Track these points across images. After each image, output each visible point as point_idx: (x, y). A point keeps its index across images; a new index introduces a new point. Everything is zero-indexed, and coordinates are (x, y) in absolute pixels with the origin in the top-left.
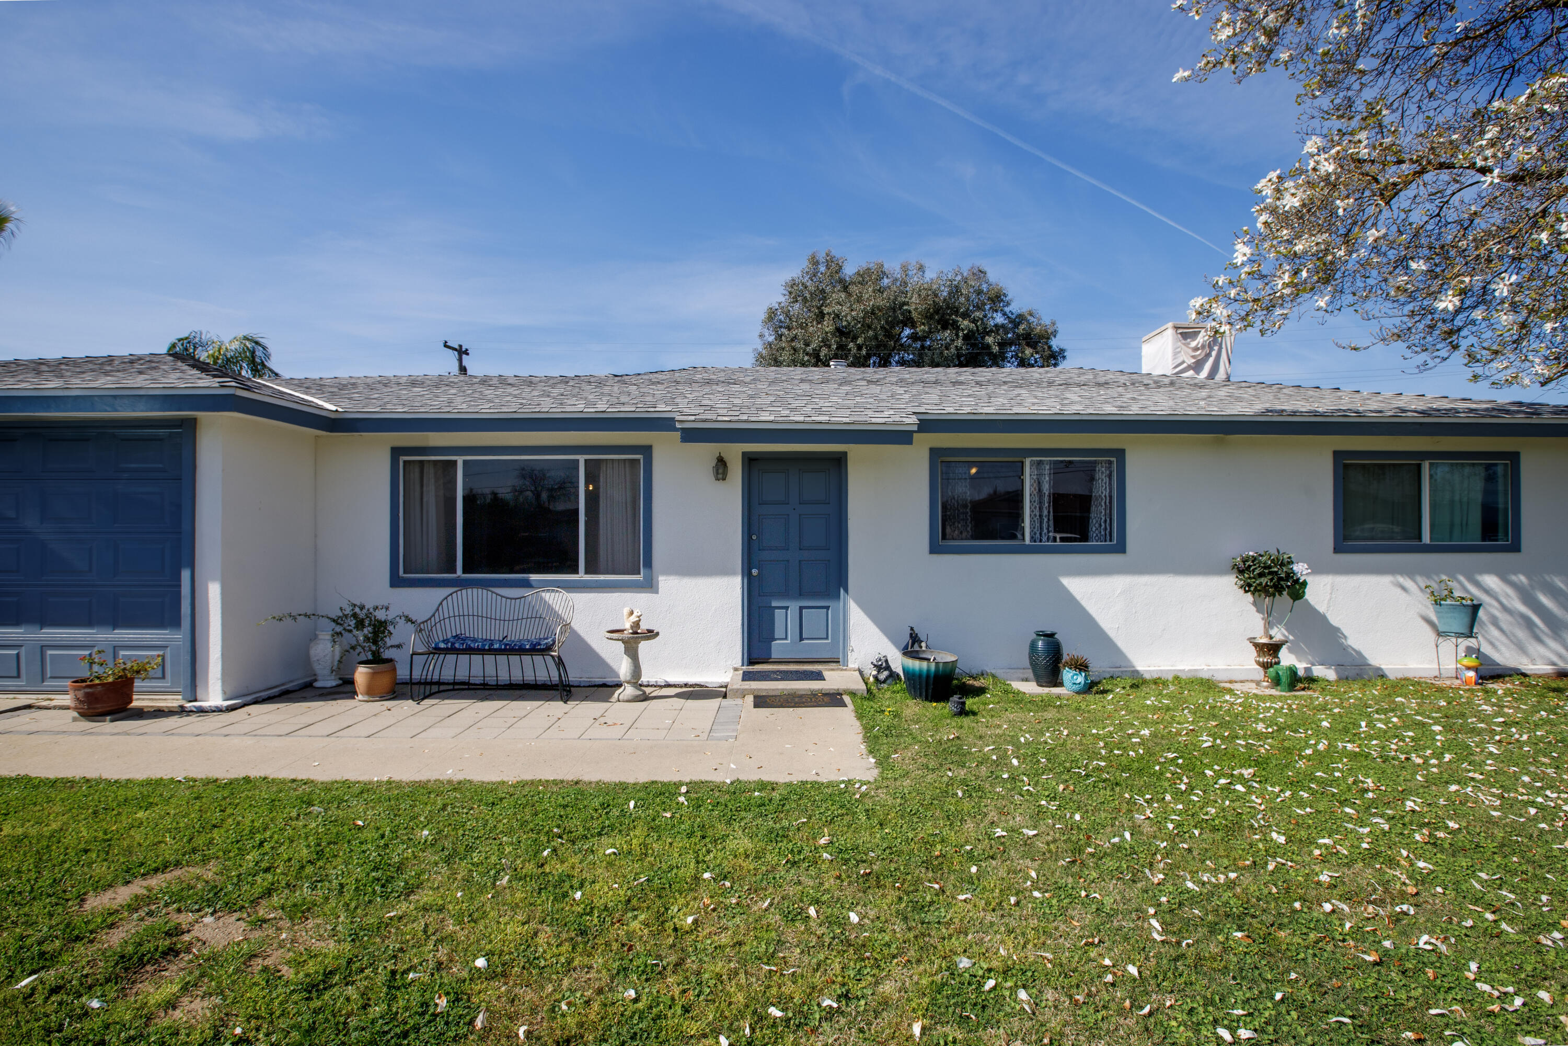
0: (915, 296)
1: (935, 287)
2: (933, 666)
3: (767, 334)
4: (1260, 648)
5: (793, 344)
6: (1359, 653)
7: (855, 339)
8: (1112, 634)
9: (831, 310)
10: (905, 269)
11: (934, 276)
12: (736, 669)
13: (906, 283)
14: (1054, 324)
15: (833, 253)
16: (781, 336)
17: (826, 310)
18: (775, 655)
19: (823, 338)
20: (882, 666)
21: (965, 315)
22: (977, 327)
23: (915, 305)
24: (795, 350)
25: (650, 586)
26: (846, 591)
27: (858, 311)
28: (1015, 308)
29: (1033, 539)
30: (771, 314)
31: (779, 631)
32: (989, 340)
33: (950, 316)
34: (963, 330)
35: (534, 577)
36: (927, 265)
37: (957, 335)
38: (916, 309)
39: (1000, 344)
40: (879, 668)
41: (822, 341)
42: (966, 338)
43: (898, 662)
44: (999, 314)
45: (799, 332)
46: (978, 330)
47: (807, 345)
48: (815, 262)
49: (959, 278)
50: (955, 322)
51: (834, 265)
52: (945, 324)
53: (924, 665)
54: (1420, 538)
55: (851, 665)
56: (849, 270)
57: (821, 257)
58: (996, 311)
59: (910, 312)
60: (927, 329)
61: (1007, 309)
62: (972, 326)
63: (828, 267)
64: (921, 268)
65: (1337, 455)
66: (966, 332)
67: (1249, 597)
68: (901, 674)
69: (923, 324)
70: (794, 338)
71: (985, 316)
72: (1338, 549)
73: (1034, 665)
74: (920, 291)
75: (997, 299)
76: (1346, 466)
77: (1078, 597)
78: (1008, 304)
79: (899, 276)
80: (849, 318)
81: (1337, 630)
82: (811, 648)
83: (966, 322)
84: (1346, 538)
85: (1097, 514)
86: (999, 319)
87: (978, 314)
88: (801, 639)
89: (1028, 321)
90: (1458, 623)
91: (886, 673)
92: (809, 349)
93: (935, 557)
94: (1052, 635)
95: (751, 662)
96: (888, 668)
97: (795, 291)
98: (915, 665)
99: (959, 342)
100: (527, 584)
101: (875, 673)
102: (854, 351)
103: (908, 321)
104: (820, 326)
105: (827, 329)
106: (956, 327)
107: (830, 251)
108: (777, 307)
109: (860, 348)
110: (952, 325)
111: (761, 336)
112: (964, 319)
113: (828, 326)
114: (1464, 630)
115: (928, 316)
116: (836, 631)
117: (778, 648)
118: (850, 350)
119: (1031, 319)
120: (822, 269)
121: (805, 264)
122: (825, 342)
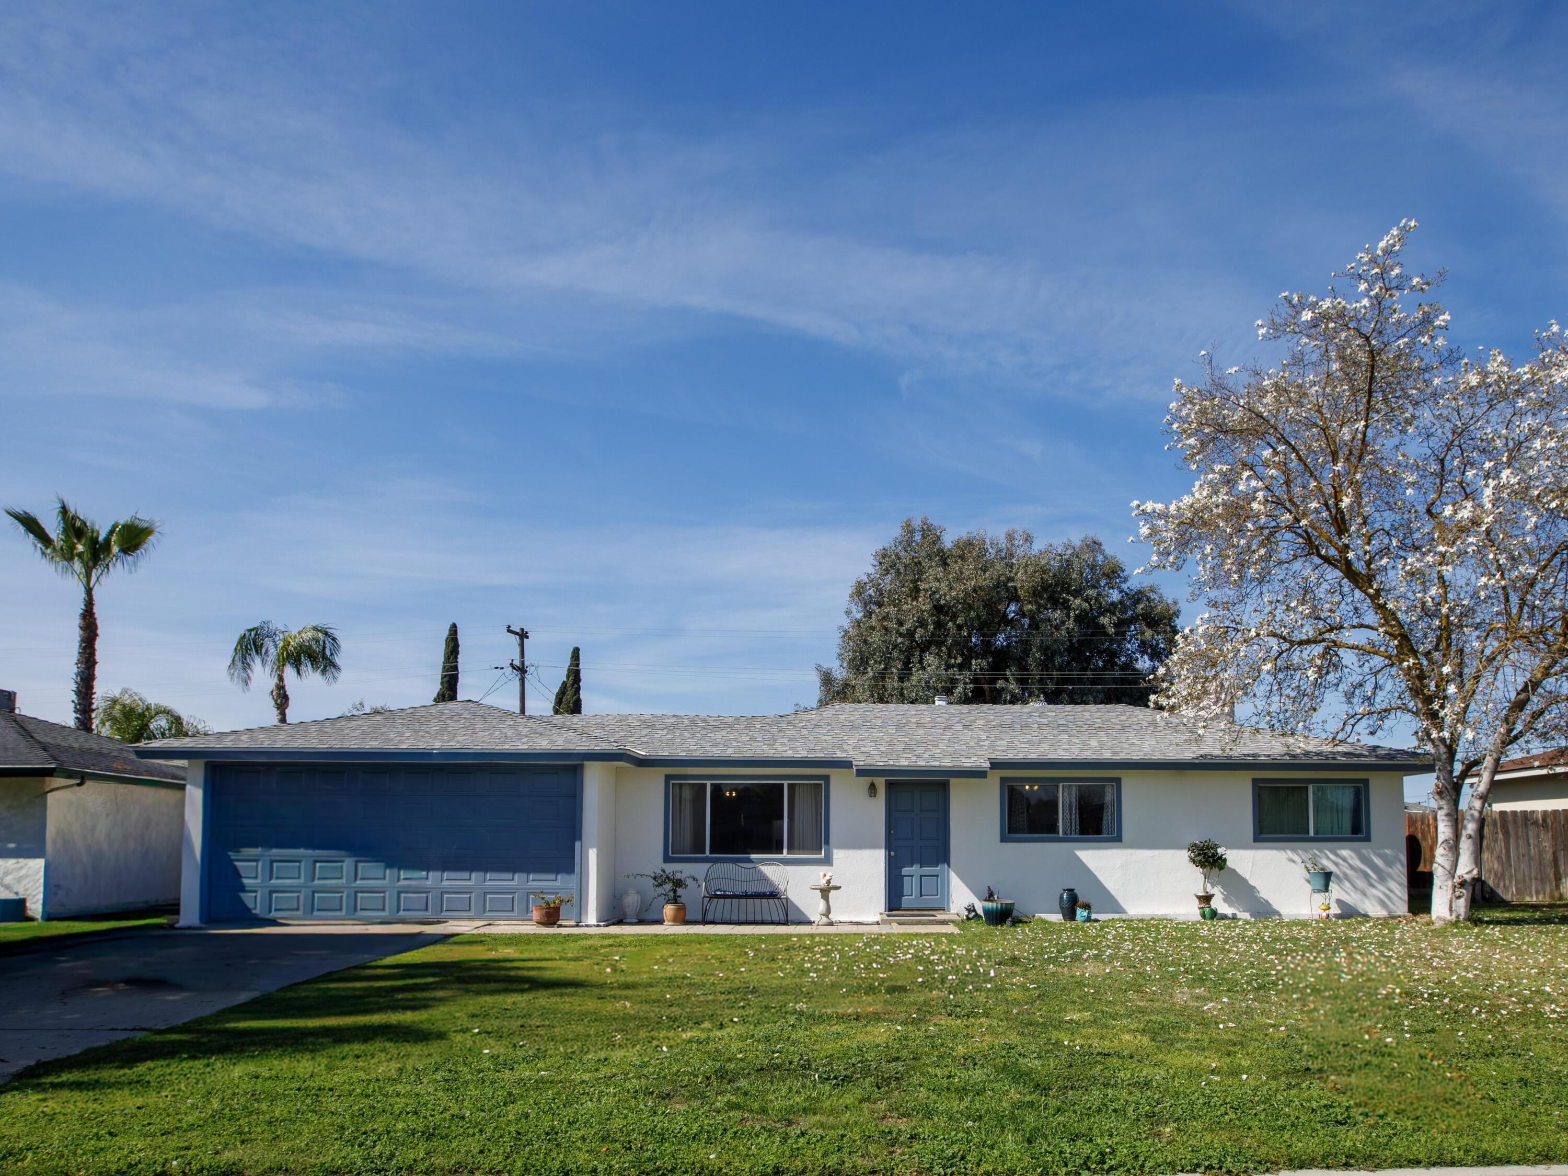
0: (1022, 571)
1: (1043, 562)
2: (999, 906)
3: (854, 610)
4: (1199, 898)
5: (885, 623)
6: (1267, 901)
7: (954, 618)
8: (1113, 893)
9: (927, 586)
10: (1010, 537)
11: (1043, 548)
12: (881, 914)
13: (1012, 556)
14: (1175, 603)
15: (930, 521)
16: (871, 613)
17: (922, 586)
18: (904, 906)
19: (918, 618)
20: (971, 909)
21: (1077, 593)
22: (1090, 605)
23: (1021, 581)
24: (886, 629)
25: (828, 861)
26: (949, 865)
27: (958, 592)
28: (1133, 584)
29: (1065, 833)
30: (860, 589)
31: (906, 890)
32: (1104, 620)
33: (1060, 593)
34: (1075, 610)
35: (753, 856)
36: (1035, 535)
37: (1068, 616)
38: (1022, 587)
39: (1116, 625)
40: (969, 910)
41: (917, 621)
42: (1078, 619)
43: (979, 907)
44: (1116, 591)
45: (892, 610)
46: (1091, 609)
47: (901, 623)
48: (909, 529)
49: (1069, 552)
50: (1066, 601)
51: (930, 534)
52: (1056, 602)
53: (995, 905)
54: (1308, 833)
55: (952, 911)
56: (948, 542)
57: (917, 524)
58: (1113, 588)
59: (1015, 588)
60: (1034, 608)
61: (1124, 586)
62: (1085, 605)
63: (924, 537)
64: (1028, 539)
65: (1255, 781)
66: (1077, 612)
67: (1199, 869)
68: (982, 914)
69: (1030, 602)
70: (885, 618)
71: (1099, 594)
72: (1256, 840)
73: (1061, 908)
74: (1027, 566)
75: (1114, 573)
76: (1260, 788)
77: (1093, 870)
78: (1126, 580)
79: (1004, 545)
80: (948, 598)
81: (1254, 887)
82: (927, 901)
83: (1078, 601)
84: (1261, 832)
85: (1107, 817)
86: (1115, 596)
87: (1091, 592)
88: (921, 895)
89: (1149, 599)
90: (1319, 883)
91: (973, 914)
92: (903, 629)
93: (1004, 844)
94: (1072, 890)
95: (890, 910)
96: (974, 910)
97: (887, 562)
98: (989, 905)
99: (1071, 624)
100: (750, 861)
101: (966, 913)
102: (954, 631)
103: (1014, 597)
104: (915, 603)
105: (924, 608)
106: (1066, 606)
107: (926, 519)
108: (866, 580)
109: (960, 627)
110: (1063, 604)
111: (848, 612)
112: (1075, 598)
113: (924, 604)
114: (1322, 888)
115: (1035, 593)
116: (942, 893)
117: (906, 901)
118: (949, 630)
119: (1153, 596)
120: (918, 537)
121: (897, 532)
122: (922, 623)
